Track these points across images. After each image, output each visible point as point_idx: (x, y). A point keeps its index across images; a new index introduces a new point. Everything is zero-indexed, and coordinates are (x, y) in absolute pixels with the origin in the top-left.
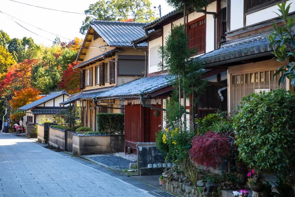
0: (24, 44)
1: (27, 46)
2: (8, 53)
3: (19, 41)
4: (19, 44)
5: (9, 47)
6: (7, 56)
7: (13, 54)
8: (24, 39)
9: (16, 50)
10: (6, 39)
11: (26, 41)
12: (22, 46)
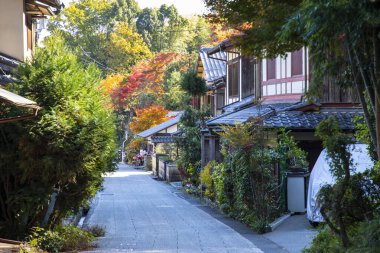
0: (161, 18)
1: (166, 20)
2: (136, 35)
3: (154, 13)
4: (153, 19)
5: (137, 23)
6: (135, 39)
7: (143, 36)
8: (162, 9)
9: (148, 28)
10: (132, 10)
11: (165, 12)
12: (157, 22)
